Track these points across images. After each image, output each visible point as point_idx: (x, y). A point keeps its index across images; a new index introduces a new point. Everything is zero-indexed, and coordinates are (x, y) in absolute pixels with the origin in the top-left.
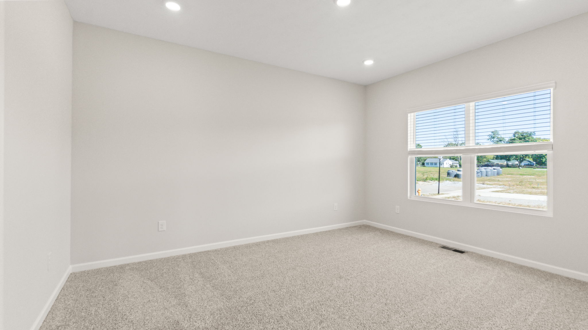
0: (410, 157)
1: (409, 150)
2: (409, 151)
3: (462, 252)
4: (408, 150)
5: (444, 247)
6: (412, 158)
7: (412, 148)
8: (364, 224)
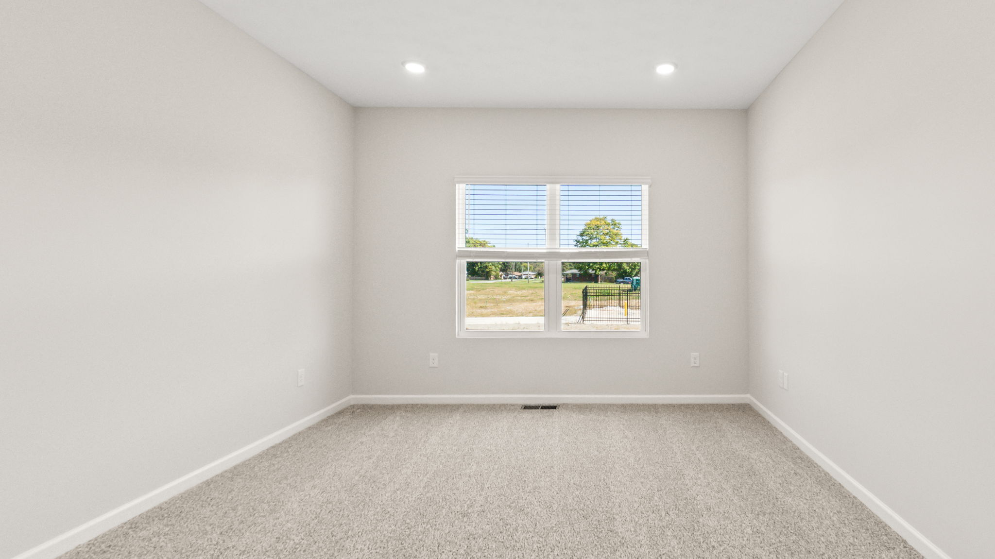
0: (458, 261)
1: (457, 249)
2: (458, 251)
3: (554, 407)
4: (455, 249)
5: (526, 407)
6: (462, 264)
7: (461, 246)
8: (352, 403)
